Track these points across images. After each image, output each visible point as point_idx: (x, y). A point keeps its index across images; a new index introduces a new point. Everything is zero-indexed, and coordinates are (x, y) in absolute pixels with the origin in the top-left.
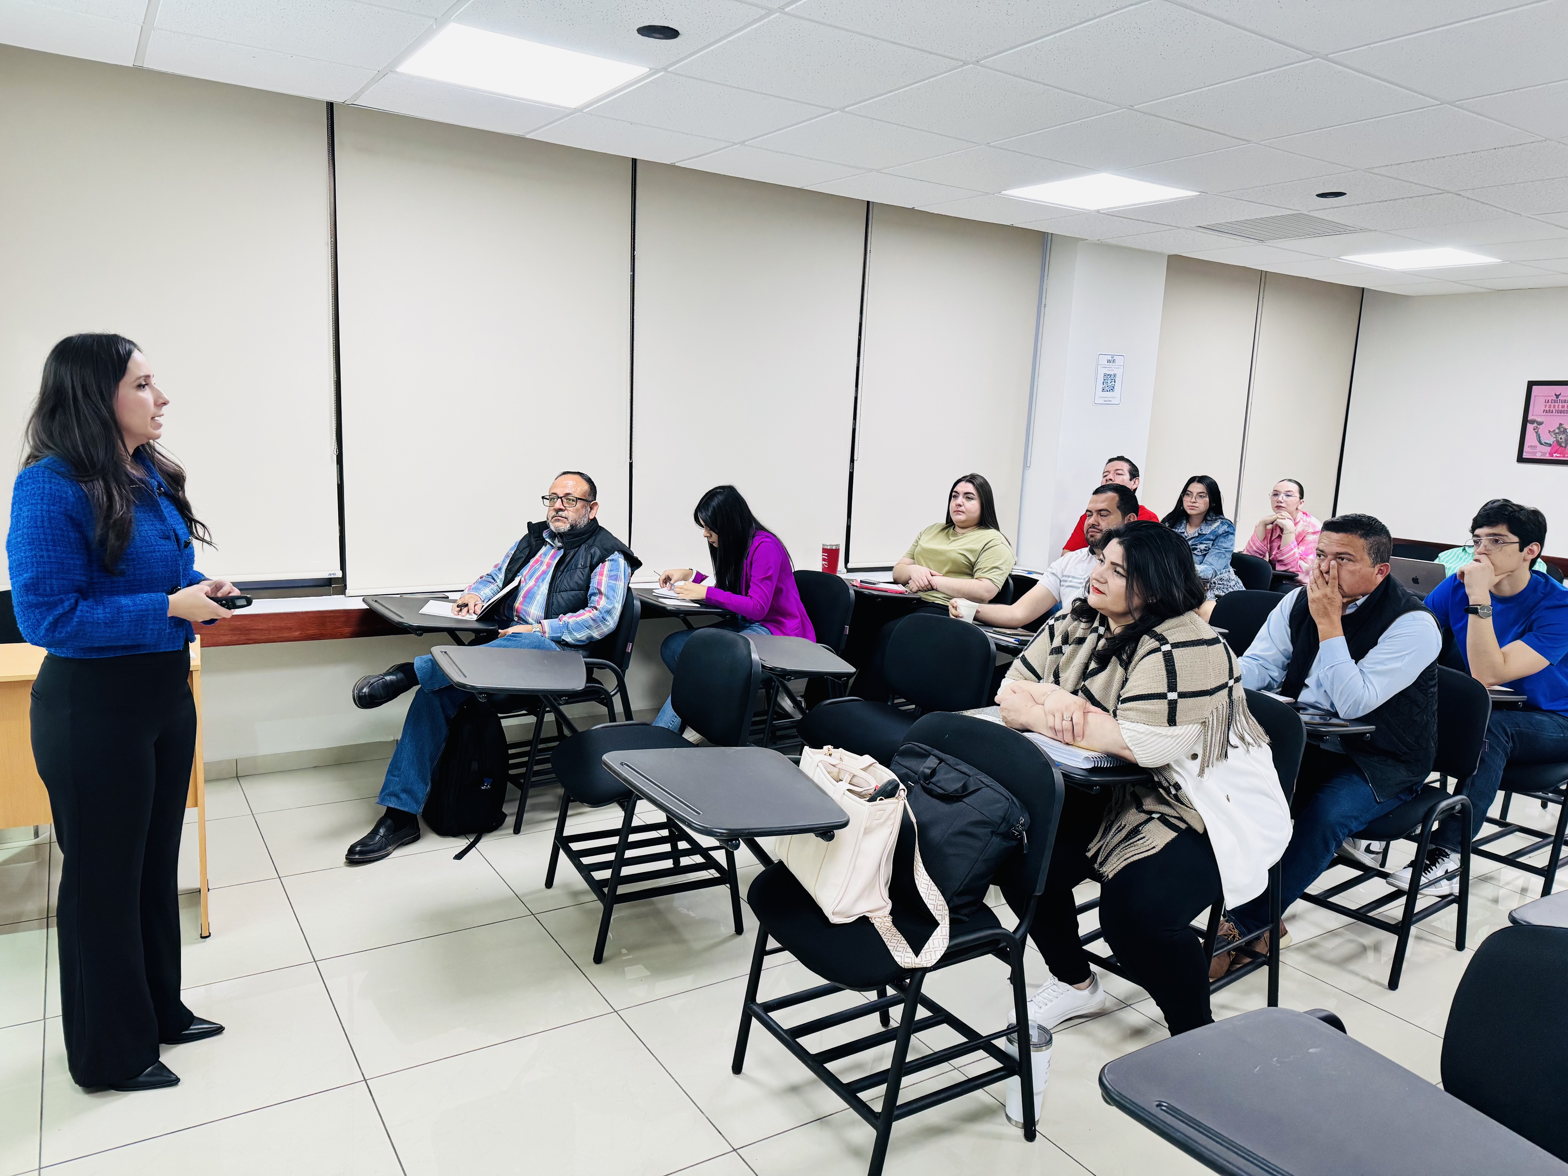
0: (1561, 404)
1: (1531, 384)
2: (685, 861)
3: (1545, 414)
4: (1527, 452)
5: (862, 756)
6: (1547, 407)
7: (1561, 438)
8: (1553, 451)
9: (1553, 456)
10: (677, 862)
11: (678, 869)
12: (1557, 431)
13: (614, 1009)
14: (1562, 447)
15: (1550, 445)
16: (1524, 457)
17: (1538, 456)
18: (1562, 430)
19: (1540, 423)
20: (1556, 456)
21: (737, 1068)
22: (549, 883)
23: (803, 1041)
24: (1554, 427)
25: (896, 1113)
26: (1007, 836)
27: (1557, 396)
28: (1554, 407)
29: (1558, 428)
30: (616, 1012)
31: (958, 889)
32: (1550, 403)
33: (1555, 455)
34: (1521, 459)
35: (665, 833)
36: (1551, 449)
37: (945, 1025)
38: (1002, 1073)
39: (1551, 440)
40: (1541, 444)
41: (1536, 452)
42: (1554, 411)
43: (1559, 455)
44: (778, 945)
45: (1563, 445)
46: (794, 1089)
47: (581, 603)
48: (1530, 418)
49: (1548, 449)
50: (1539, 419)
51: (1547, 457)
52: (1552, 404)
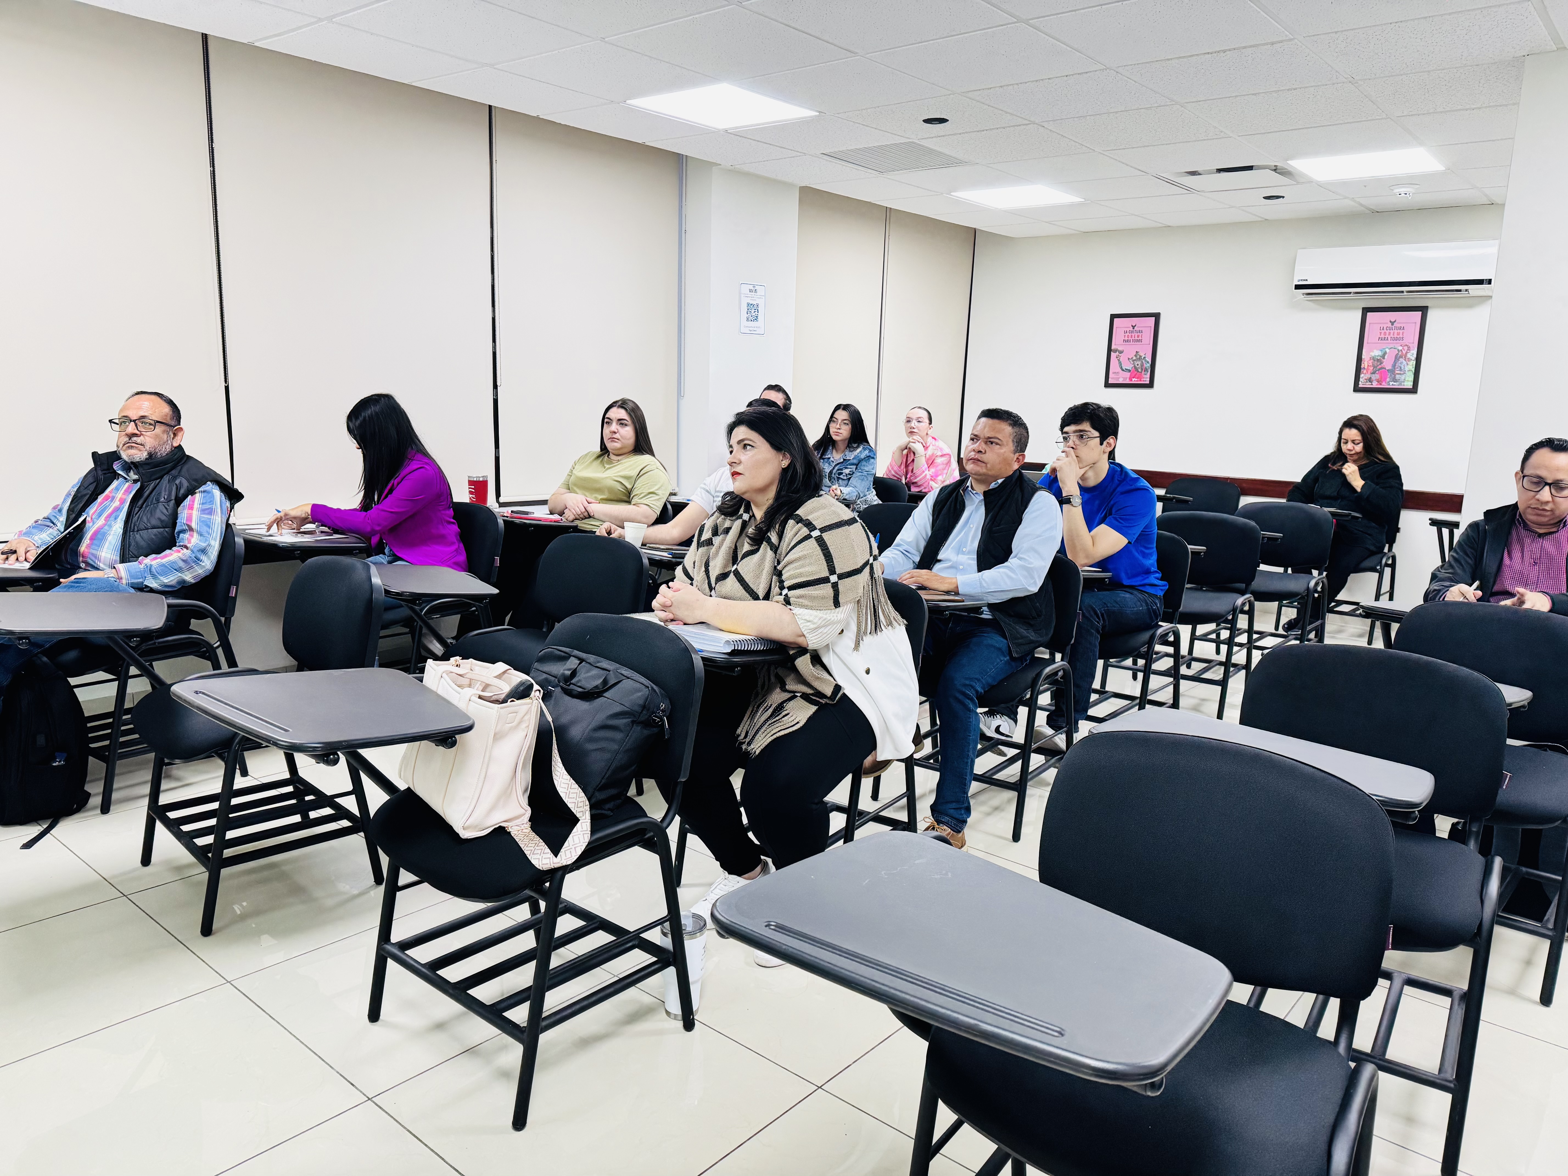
0: (1136, 334)
1: (1113, 317)
2: (313, 815)
3: (1124, 343)
4: (1111, 378)
5: (494, 663)
6: (1126, 337)
7: (1138, 365)
8: (1132, 376)
9: (1132, 380)
10: (305, 816)
11: (307, 823)
12: (1134, 358)
13: (226, 980)
14: (1138, 372)
15: (1130, 371)
16: (1109, 382)
17: (1121, 381)
18: (1138, 357)
19: (1121, 352)
20: (1135, 381)
21: (374, 1015)
22: (146, 860)
23: (444, 973)
24: (1132, 355)
25: (544, 1024)
26: (648, 724)
27: (1133, 327)
28: (1131, 337)
29: (1135, 356)
30: (229, 982)
31: (599, 784)
32: (1128, 334)
33: (1133, 379)
34: (1107, 385)
35: (290, 789)
36: (1131, 375)
37: (600, 931)
38: (656, 966)
39: (1130, 367)
40: (1123, 370)
41: (1119, 378)
42: (1131, 341)
43: (1136, 380)
44: (413, 878)
45: (1140, 370)
46: (440, 1026)
47: (169, 542)
48: (1113, 347)
49: (1128, 375)
50: (1120, 349)
51: (1128, 382)
52: (1130, 335)
